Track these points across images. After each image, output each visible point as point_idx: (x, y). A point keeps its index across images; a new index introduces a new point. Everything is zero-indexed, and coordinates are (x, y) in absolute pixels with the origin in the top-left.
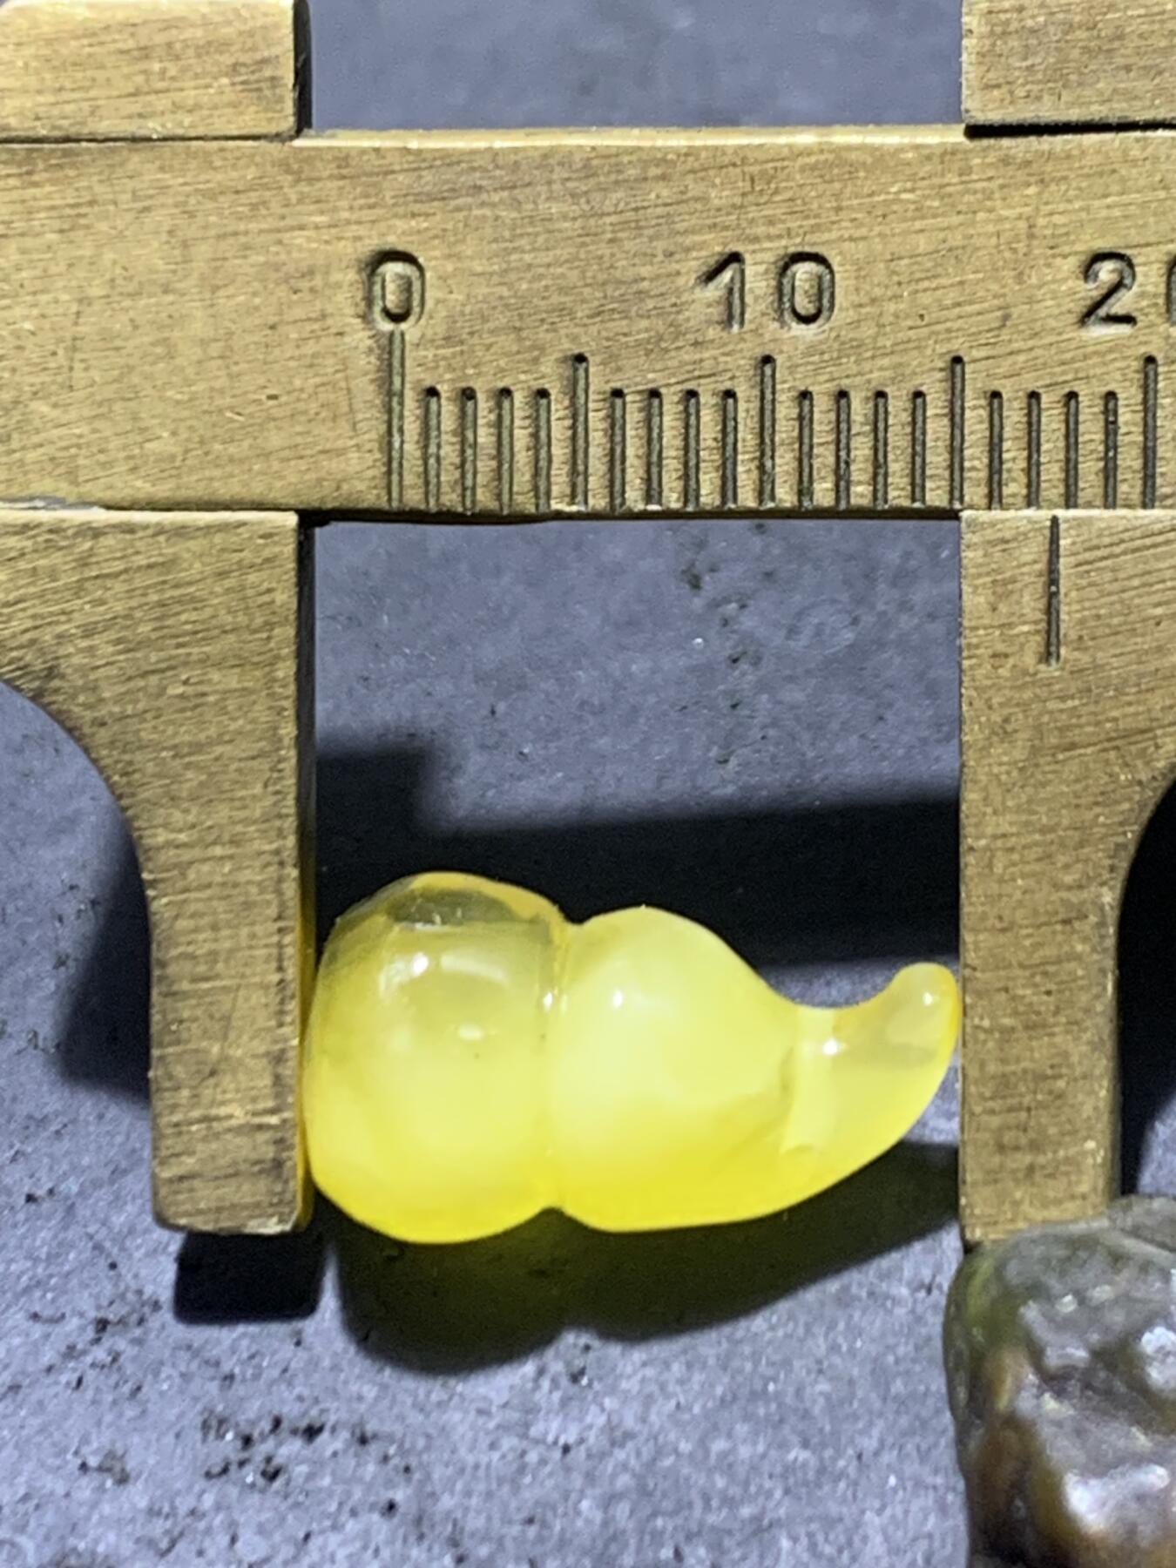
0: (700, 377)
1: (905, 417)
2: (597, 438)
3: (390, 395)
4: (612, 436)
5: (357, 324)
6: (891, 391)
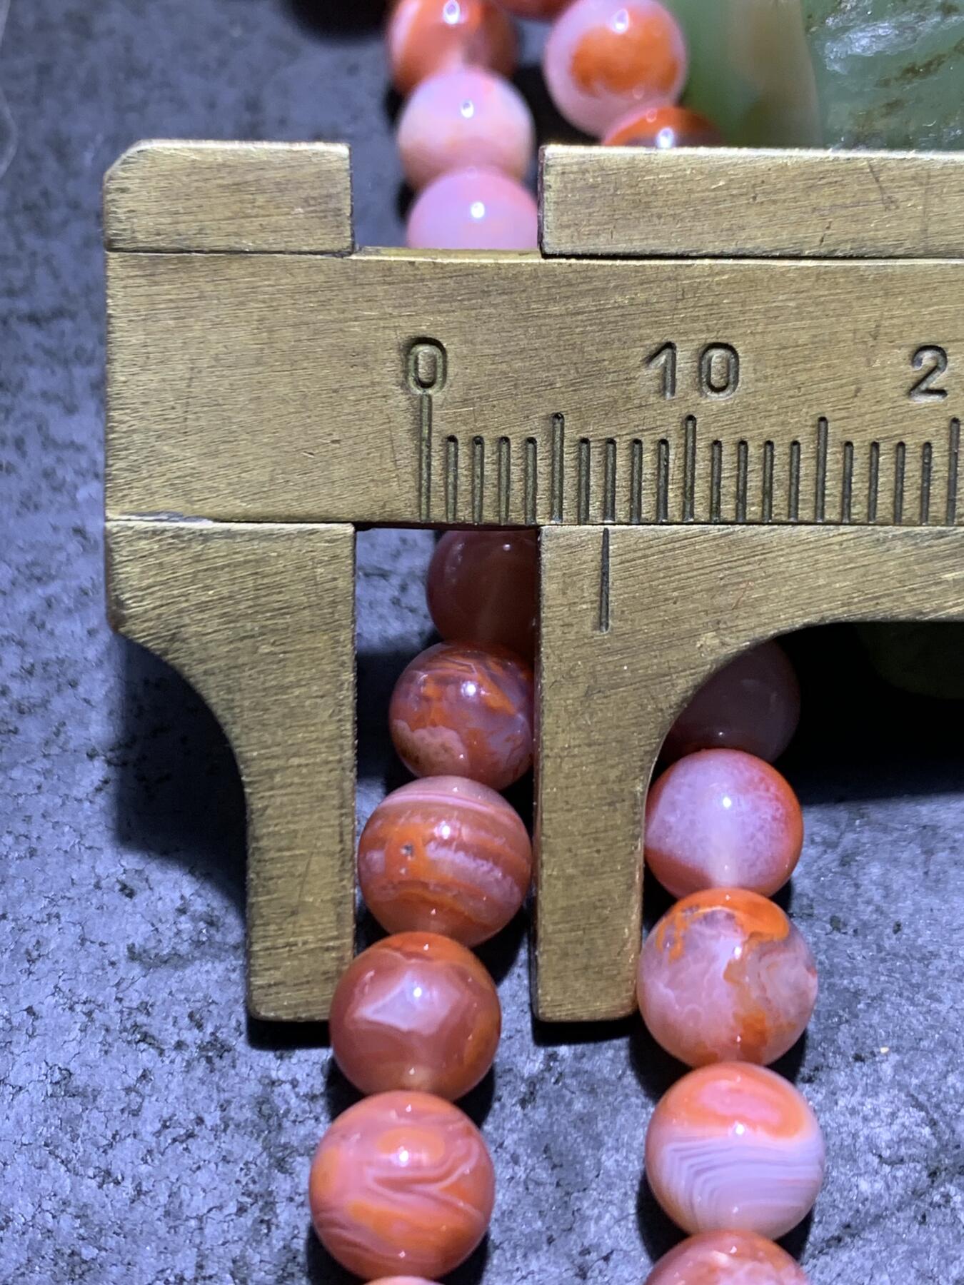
0: (643, 430)
1: (786, 459)
2: (569, 472)
4: (580, 471)
5: (397, 390)
6: (776, 441)
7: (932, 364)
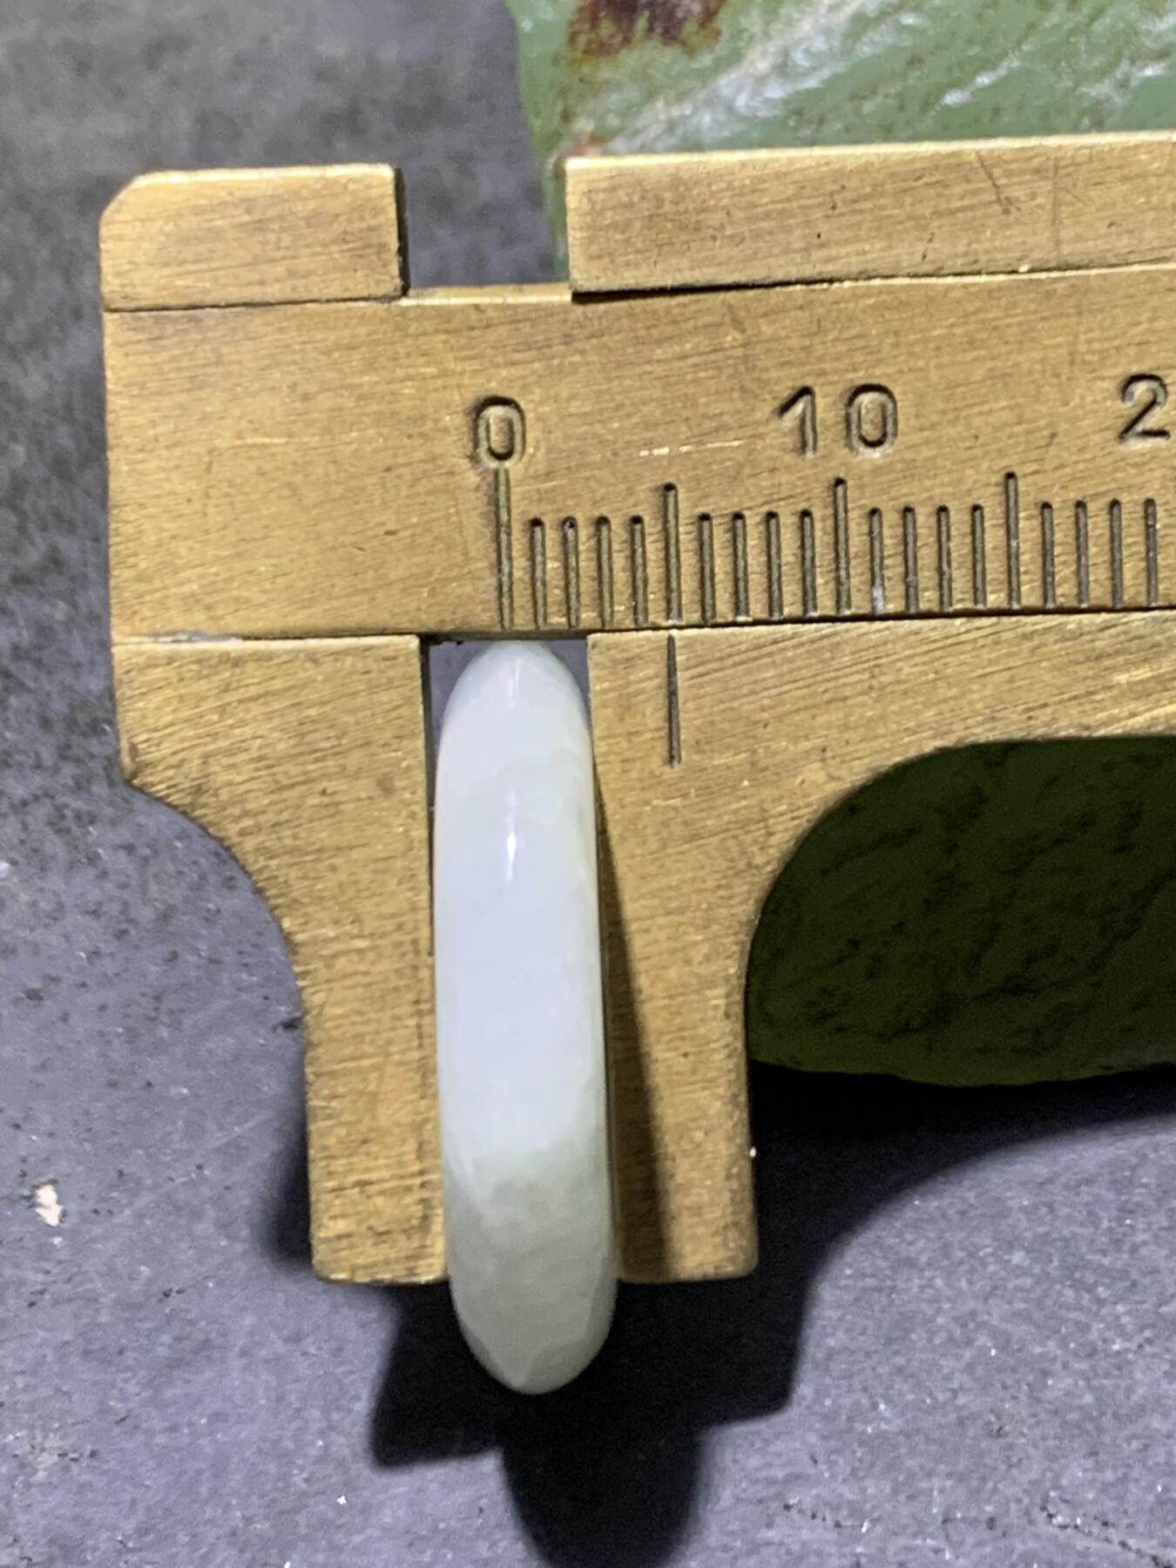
0: (779, 500)
1: (967, 529)
3: (499, 528)
4: (702, 555)
5: (465, 463)
6: (952, 506)
7: (1148, 398)
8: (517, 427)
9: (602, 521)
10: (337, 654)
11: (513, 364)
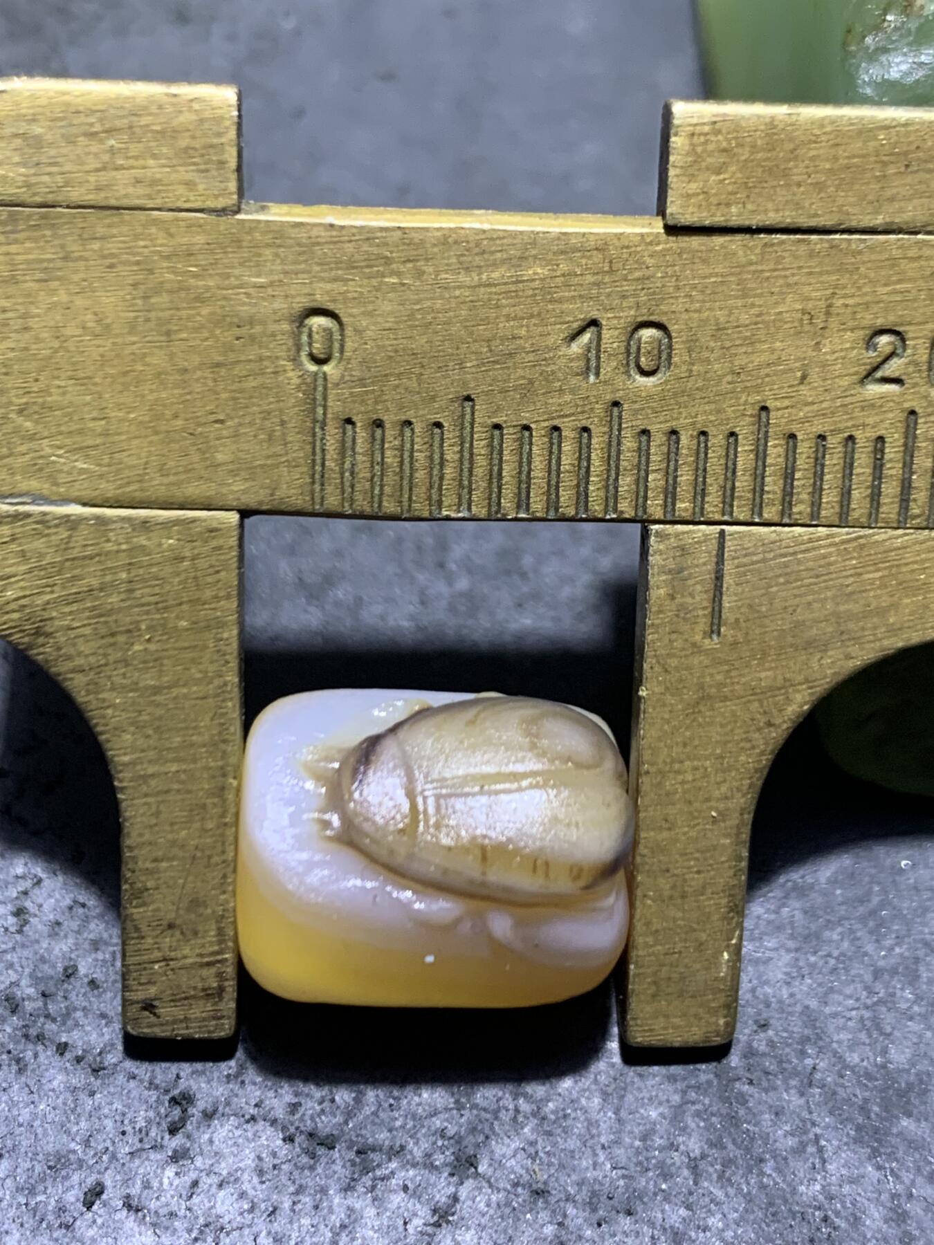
0: (563, 416)
1: (721, 451)
2: (481, 462)
3: (315, 424)
4: (492, 459)
5: (289, 365)
6: (711, 431)
7: (888, 350)
8: (337, 336)
9: (408, 423)
10: (167, 525)
11: (335, 280)
